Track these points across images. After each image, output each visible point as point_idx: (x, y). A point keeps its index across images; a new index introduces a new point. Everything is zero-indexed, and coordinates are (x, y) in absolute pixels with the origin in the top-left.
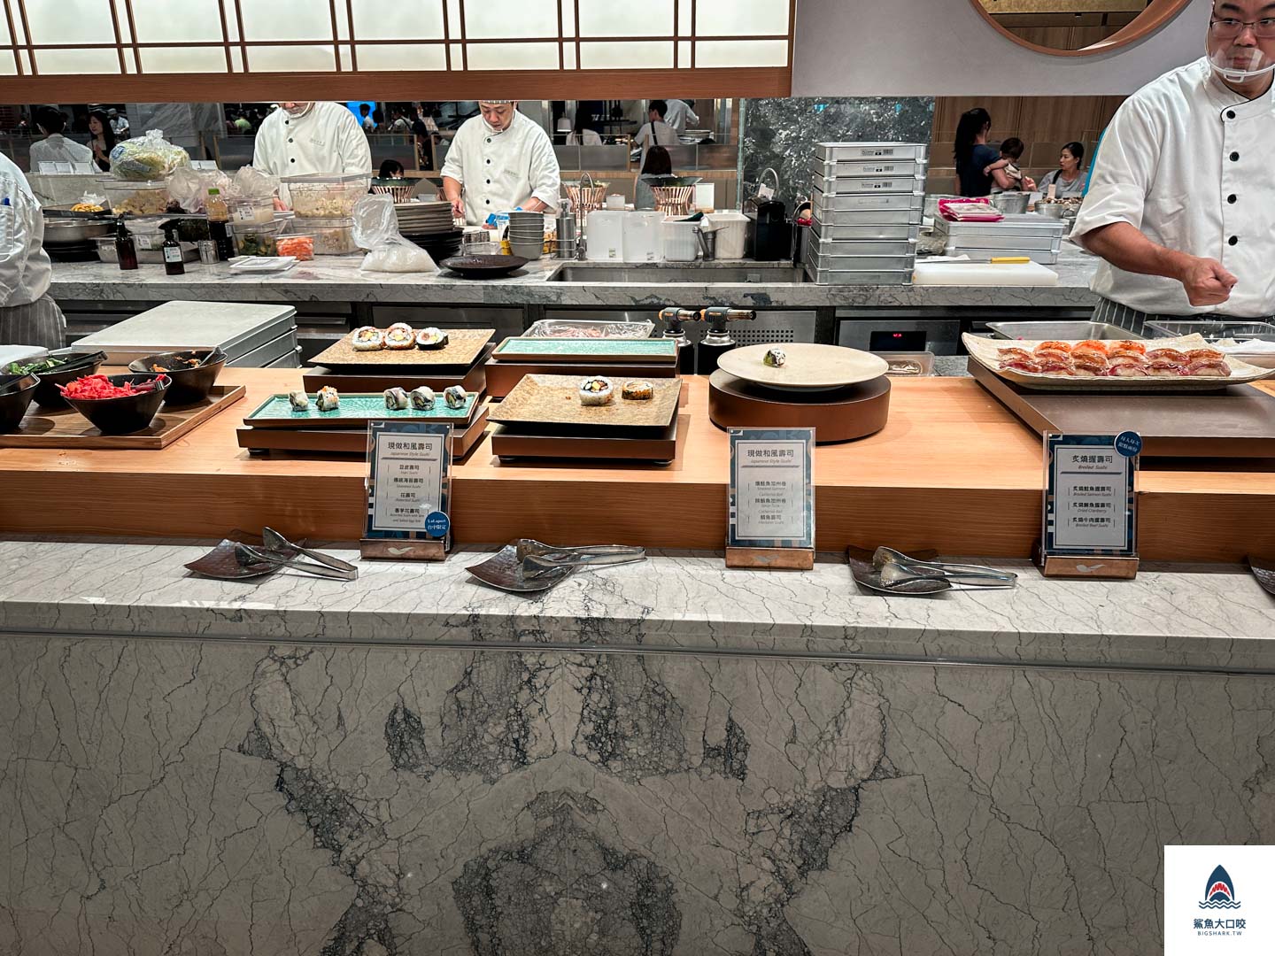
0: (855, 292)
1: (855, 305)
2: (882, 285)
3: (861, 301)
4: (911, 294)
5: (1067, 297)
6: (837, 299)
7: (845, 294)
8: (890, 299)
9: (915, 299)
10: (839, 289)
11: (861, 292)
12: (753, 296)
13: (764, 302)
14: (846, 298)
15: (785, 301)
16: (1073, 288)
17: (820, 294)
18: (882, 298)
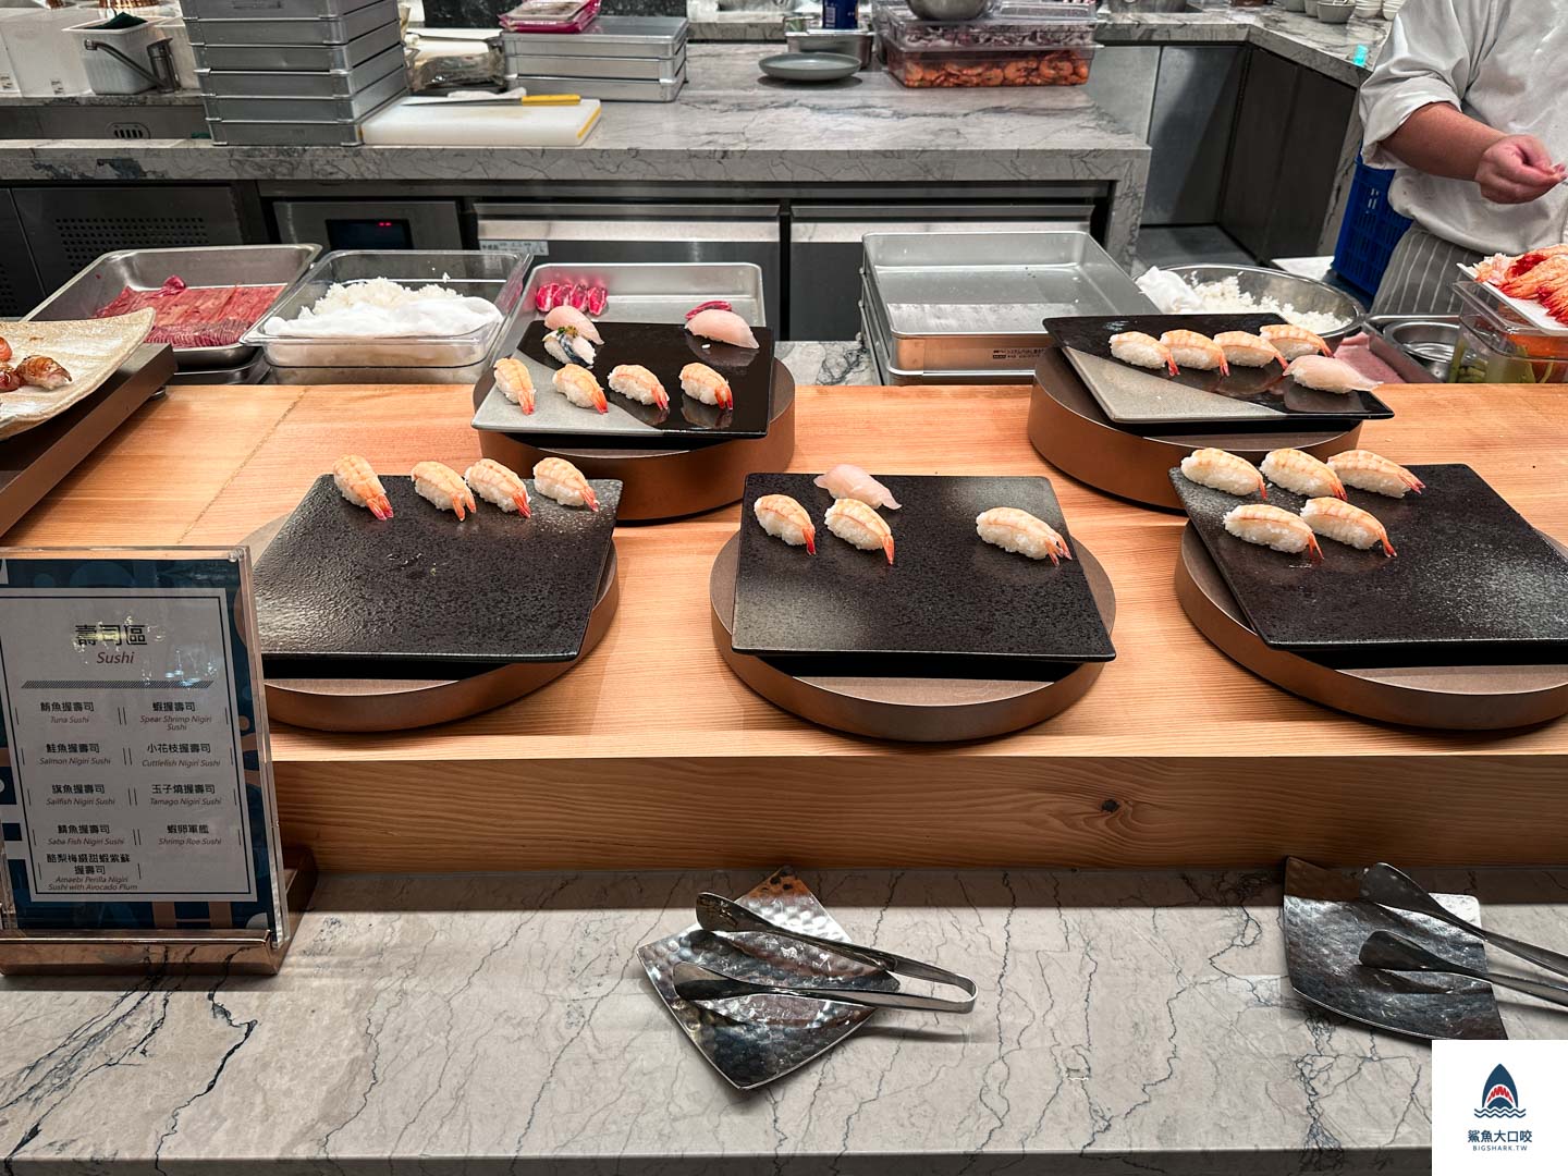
0: (271, 156)
1: (278, 177)
2: (311, 145)
3: (285, 171)
4: (359, 160)
5: (598, 165)
6: (247, 167)
7: (258, 159)
8: (329, 169)
9: (368, 169)
10: (244, 151)
11: (281, 158)
12: (112, 163)
13: (134, 173)
14: (260, 167)
15: (166, 172)
16: (604, 150)
17: (217, 159)
18: (317, 167)
